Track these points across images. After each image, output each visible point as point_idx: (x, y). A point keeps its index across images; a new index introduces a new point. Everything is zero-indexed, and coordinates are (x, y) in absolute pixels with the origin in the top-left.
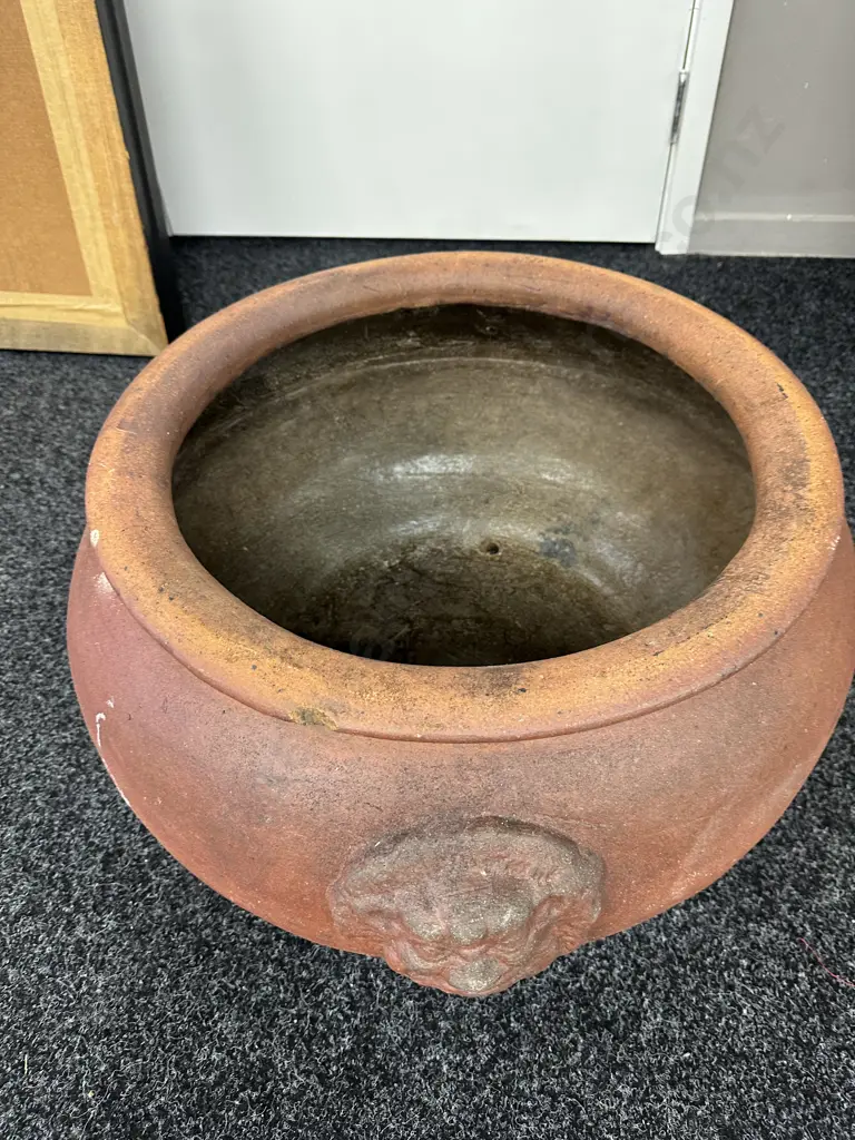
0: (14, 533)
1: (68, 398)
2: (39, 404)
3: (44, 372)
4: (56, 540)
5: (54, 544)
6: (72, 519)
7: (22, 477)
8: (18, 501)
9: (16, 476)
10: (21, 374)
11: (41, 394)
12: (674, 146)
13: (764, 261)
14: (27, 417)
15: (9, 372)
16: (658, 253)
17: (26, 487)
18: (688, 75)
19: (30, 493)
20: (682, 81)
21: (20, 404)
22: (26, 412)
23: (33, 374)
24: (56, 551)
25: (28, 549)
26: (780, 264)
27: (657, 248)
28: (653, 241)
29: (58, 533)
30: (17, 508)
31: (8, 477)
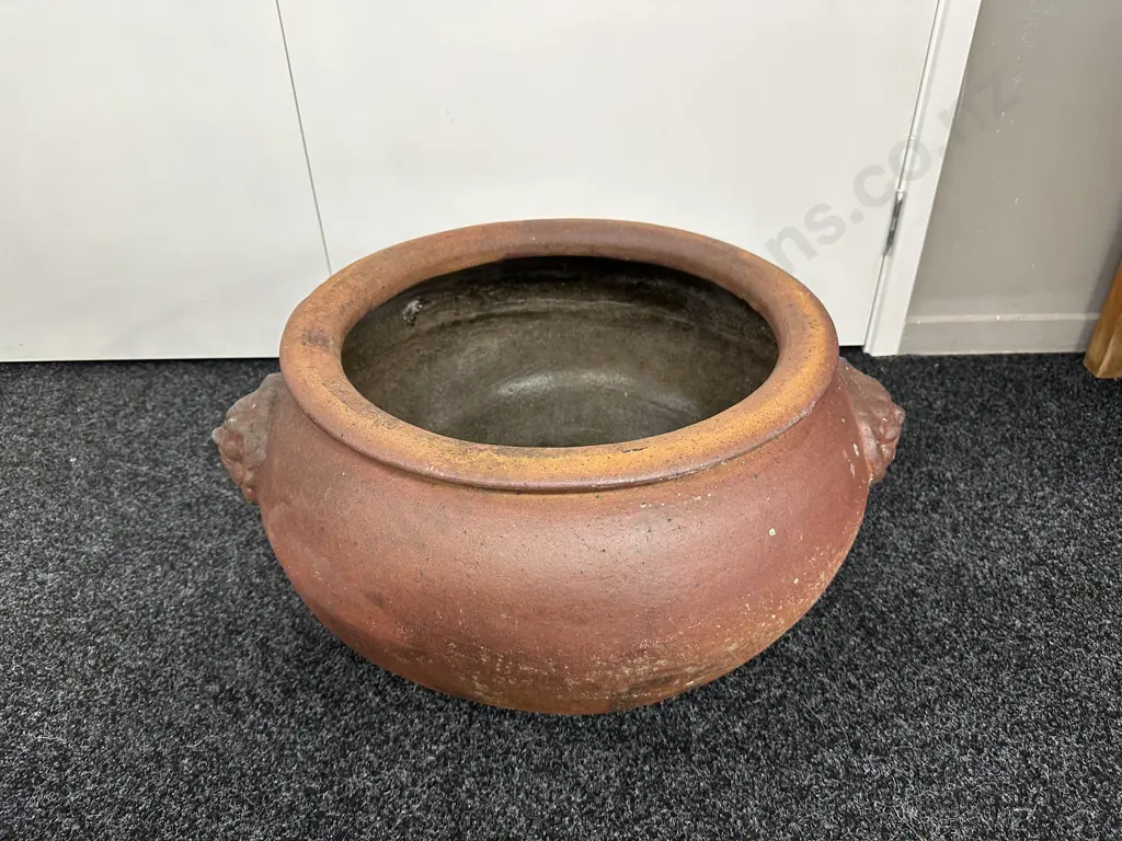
0: (226, 782)
1: (261, 566)
2: (225, 578)
3: (223, 531)
4: (288, 790)
5: (287, 796)
6: (305, 752)
7: (222, 688)
8: (223, 728)
9: (214, 688)
10: (195, 536)
11: (225, 563)
12: (887, 258)
13: (976, 359)
14: (213, 597)
15: (179, 533)
16: (868, 355)
17: (229, 704)
18: (905, 194)
19: (238, 715)
20: (899, 199)
21: (200, 578)
22: (211, 590)
23: (210, 534)
24: (292, 808)
25: (251, 807)
26: (994, 362)
27: (866, 350)
28: (862, 344)
29: (289, 777)
30: (224, 740)
31: (202, 692)
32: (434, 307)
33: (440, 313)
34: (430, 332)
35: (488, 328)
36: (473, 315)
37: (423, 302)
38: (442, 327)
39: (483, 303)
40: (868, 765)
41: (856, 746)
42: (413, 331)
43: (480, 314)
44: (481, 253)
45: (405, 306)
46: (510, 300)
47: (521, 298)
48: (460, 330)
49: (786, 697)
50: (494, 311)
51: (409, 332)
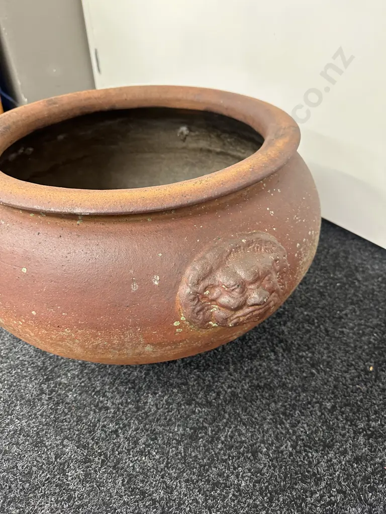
32: (197, 136)
33: (201, 141)
34: (194, 150)
35: (225, 161)
36: (219, 150)
37: (190, 130)
38: (201, 150)
39: (224, 144)
40: (74, 472)
41: (86, 460)
42: (184, 145)
43: (223, 150)
44: (192, 101)
45: (179, 128)
46: (238, 148)
47: (243, 149)
48: (211, 156)
49: (107, 410)
50: (230, 152)
51: (181, 144)
